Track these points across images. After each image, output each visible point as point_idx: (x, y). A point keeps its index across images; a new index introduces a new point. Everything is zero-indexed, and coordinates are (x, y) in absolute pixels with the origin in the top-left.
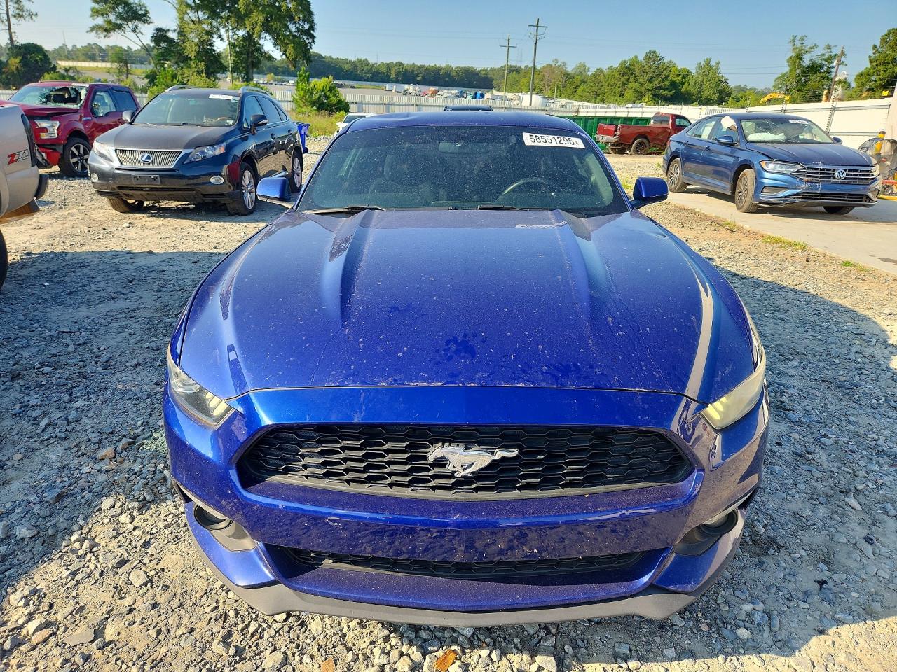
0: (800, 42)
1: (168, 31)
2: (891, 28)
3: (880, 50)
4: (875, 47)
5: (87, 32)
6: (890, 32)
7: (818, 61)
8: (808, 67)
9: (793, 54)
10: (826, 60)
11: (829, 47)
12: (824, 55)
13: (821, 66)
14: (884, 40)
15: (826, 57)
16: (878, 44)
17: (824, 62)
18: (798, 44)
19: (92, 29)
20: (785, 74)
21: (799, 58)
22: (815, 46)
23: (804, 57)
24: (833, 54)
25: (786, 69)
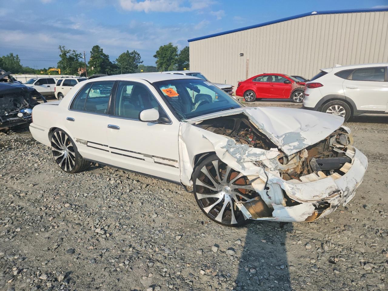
2: (94, 46)
3: (93, 53)
4: (91, 52)
6: (94, 47)
7: (72, 56)
8: (69, 58)
9: (62, 53)
10: (75, 56)
11: (74, 51)
12: (73, 54)
13: (74, 58)
14: (93, 49)
16: (92, 51)
18: (62, 49)
20: (61, 62)
21: (65, 54)
22: (70, 50)
23: (66, 54)
24: (77, 54)
25: (60, 59)
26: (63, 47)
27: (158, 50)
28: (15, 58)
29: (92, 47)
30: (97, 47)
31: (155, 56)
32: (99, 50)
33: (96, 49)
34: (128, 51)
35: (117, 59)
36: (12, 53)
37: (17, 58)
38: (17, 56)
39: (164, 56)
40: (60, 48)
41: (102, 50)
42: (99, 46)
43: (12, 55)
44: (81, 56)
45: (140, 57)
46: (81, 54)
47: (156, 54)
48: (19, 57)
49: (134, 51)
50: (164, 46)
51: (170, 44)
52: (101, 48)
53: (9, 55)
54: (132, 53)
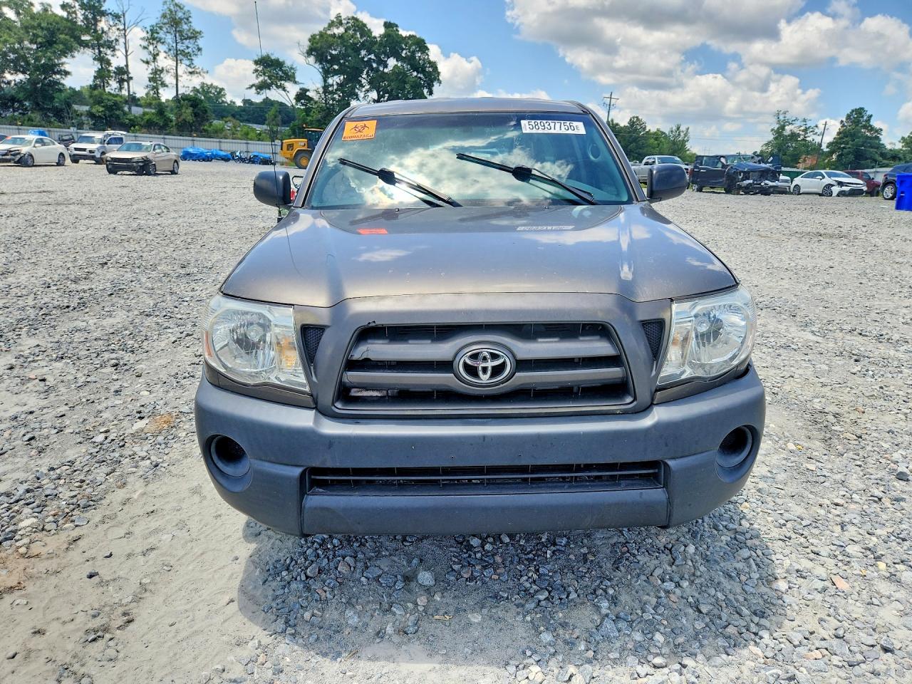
0: (783, 116)
1: (308, 90)
2: (854, 108)
3: (846, 124)
4: (842, 121)
5: (247, 89)
6: (853, 111)
7: (797, 131)
8: (789, 136)
9: (778, 126)
10: (803, 131)
11: (805, 120)
12: (800, 127)
13: (799, 135)
14: (848, 117)
15: (802, 128)
16: (844, 120)
17: (801, 133)
18: (781, 118)
19: (251, 87)
20: (770, 142)
21: (783, 128)
22: (796, 119)
23: (786, 128)
24: (807, 126)
25: (771, 137)
28: (682, 134)
30: (860, 112)
32: (863, 117)
35: (903, 138)
41: (870, 116)
42: (866, 109)
46: (817, 126)
52: (868, 113)
53: (674, 128)
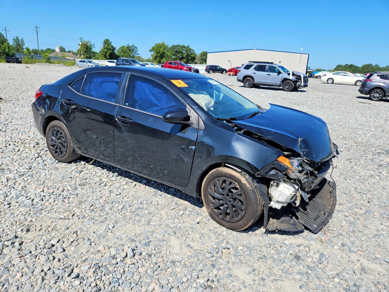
26: (83, 38)
27: (154, 46)
29: (104, 40)
31: (150, 51)
33: (107, 42)
34: (128, 45)
36: (17, 36)
37: (22, 42)
38: (22, 39)
39: (159, 51)
40: (81, 39)
43: (17, 38)
44: (94, 46)
45: (138, 50)
47: (151, 49)
48: (24, 40)
49: (133, 45)
50: (159, 44)
51: (163, 42)
54: (131, 47)
